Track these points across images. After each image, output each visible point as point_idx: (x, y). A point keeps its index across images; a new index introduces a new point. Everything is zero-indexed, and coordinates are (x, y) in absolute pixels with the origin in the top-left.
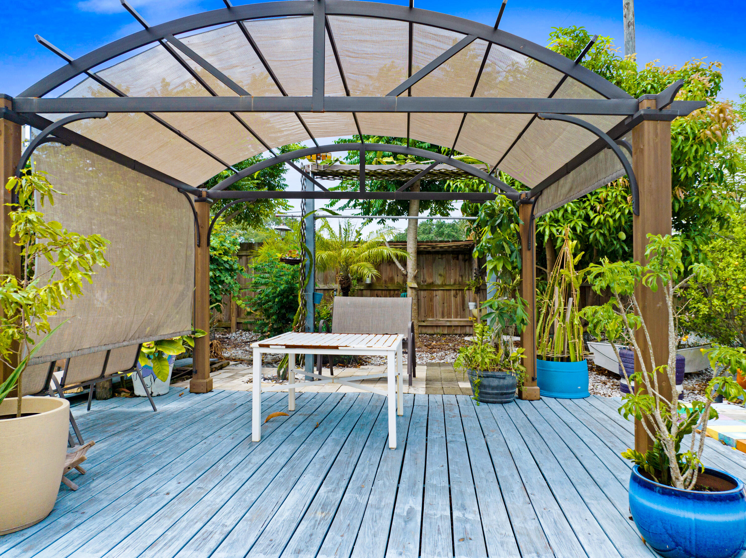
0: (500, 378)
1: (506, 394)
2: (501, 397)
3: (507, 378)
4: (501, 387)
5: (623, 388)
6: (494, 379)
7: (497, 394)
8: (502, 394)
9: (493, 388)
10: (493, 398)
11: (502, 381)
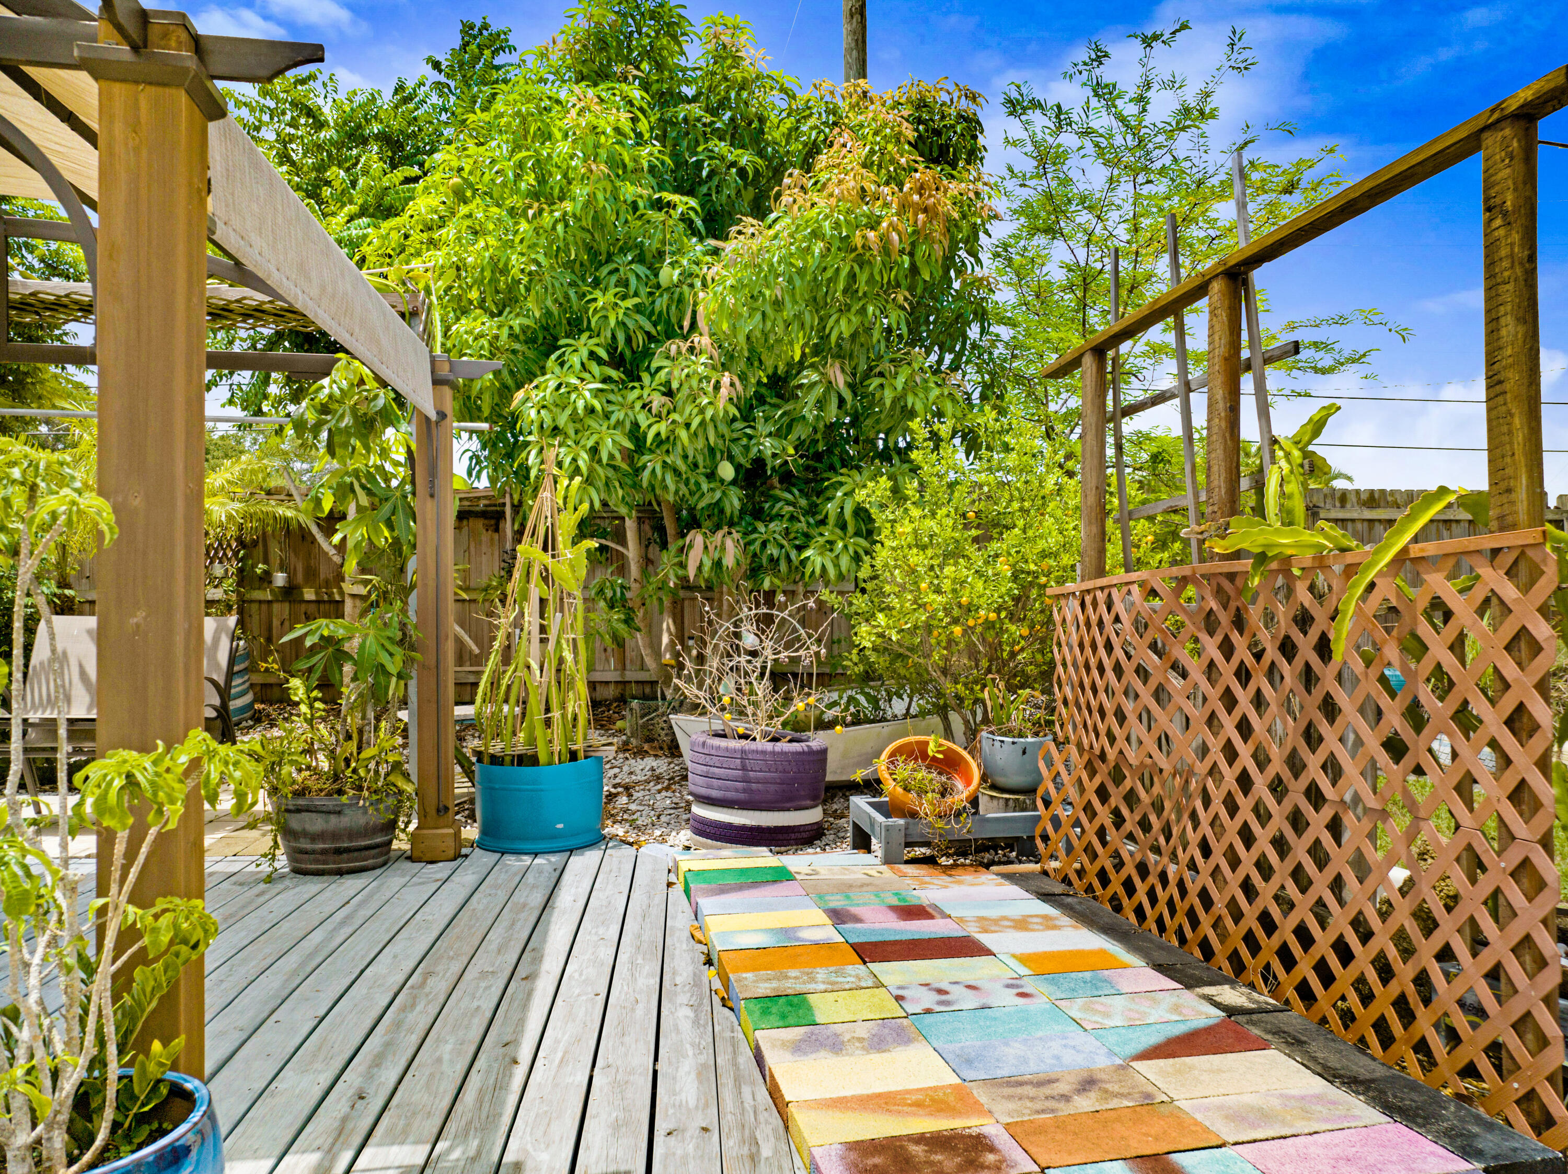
0: (329, 813)
1: (348, 850)
2: (337, 858)
3: (347, 811)
4: (335, 836)
5: (700, 827)
6: (314, 815)
7: (324, 852)
8: (338, 851)
9: (314, 838)
10: (317, 862)
11: (333, 819)
